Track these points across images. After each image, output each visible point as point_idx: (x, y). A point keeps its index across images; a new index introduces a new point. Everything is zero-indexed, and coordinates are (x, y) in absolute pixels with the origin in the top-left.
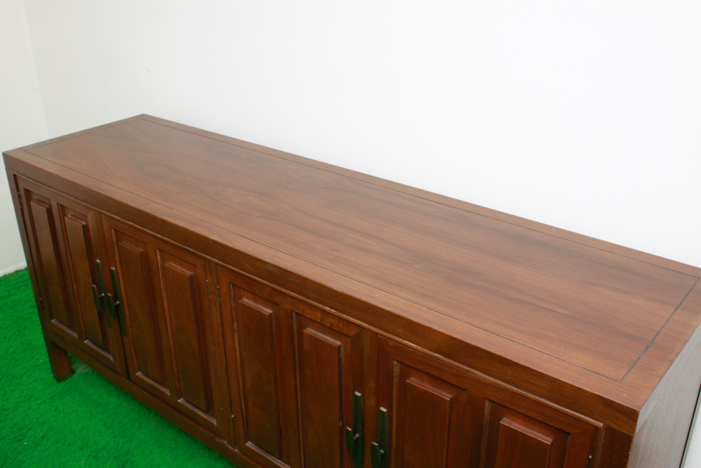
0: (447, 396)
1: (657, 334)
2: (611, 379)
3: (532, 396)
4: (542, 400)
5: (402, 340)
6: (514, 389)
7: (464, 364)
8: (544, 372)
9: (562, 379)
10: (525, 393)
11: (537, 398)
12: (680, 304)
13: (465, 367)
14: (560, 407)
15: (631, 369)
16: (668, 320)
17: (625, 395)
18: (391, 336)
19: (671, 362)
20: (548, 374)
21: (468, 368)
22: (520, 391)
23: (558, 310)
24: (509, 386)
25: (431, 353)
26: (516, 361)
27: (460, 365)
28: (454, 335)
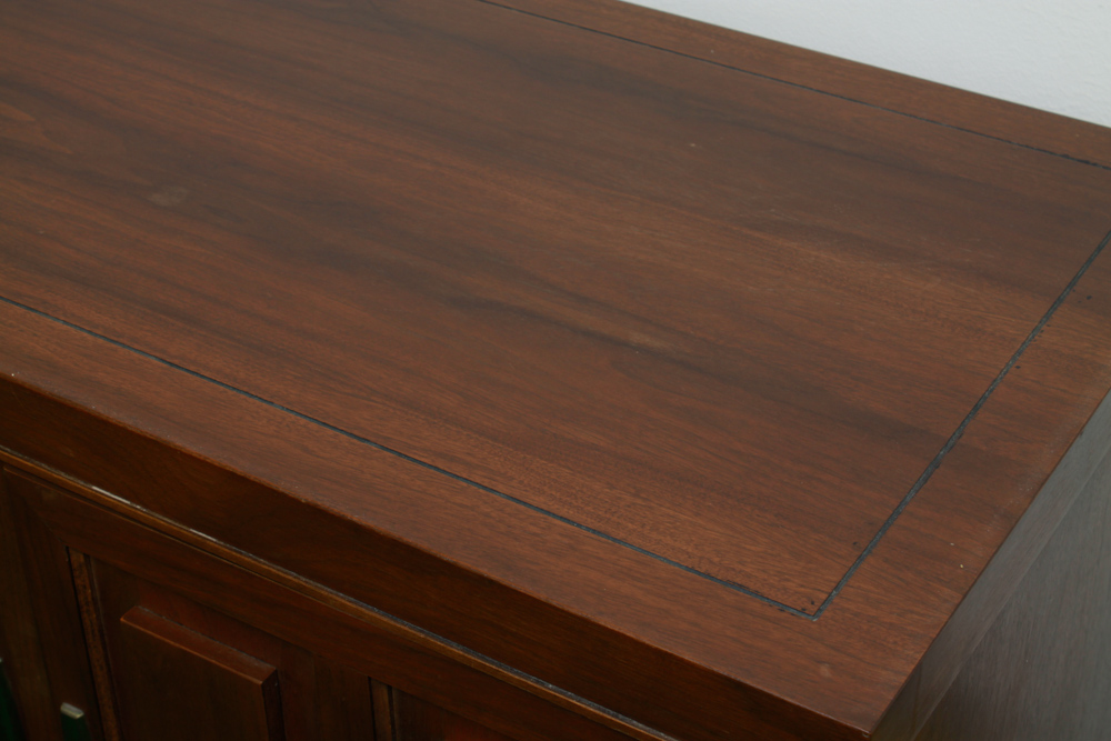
0: (254, 668)
1: (976, 408)
2: (783, 608)
3: (515, 676)
4: (550, 689)
5: (80, 484)
6: (456, 650)
7: (287, 564)
8: (542, 596)
9: (605, 621)
10: (491, 665)
11: (531, 682)
12: (1071, 285)
13: (291, 576)
14: (608, 715)
15: (860, 558)
16: (1019, 353)
17: (825, 671)
18: (44, 469)
19: (1011, 521)
20: (556, 601)
21: (303, 581)
22: (475, 658)
23: (637, 337)
24: (438, 642)
25: (176, 526)
26: (447, 557)
27: (275, 570)
28: (241, 466)
